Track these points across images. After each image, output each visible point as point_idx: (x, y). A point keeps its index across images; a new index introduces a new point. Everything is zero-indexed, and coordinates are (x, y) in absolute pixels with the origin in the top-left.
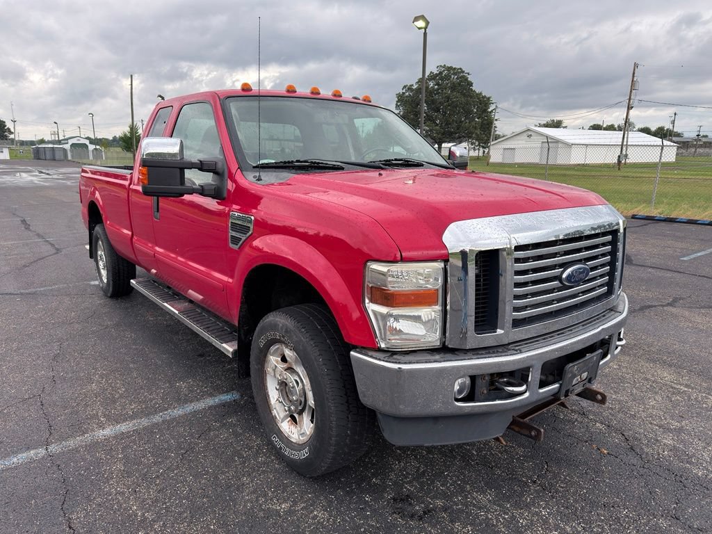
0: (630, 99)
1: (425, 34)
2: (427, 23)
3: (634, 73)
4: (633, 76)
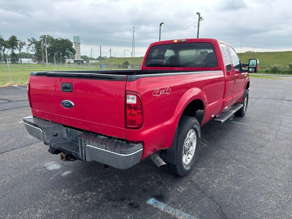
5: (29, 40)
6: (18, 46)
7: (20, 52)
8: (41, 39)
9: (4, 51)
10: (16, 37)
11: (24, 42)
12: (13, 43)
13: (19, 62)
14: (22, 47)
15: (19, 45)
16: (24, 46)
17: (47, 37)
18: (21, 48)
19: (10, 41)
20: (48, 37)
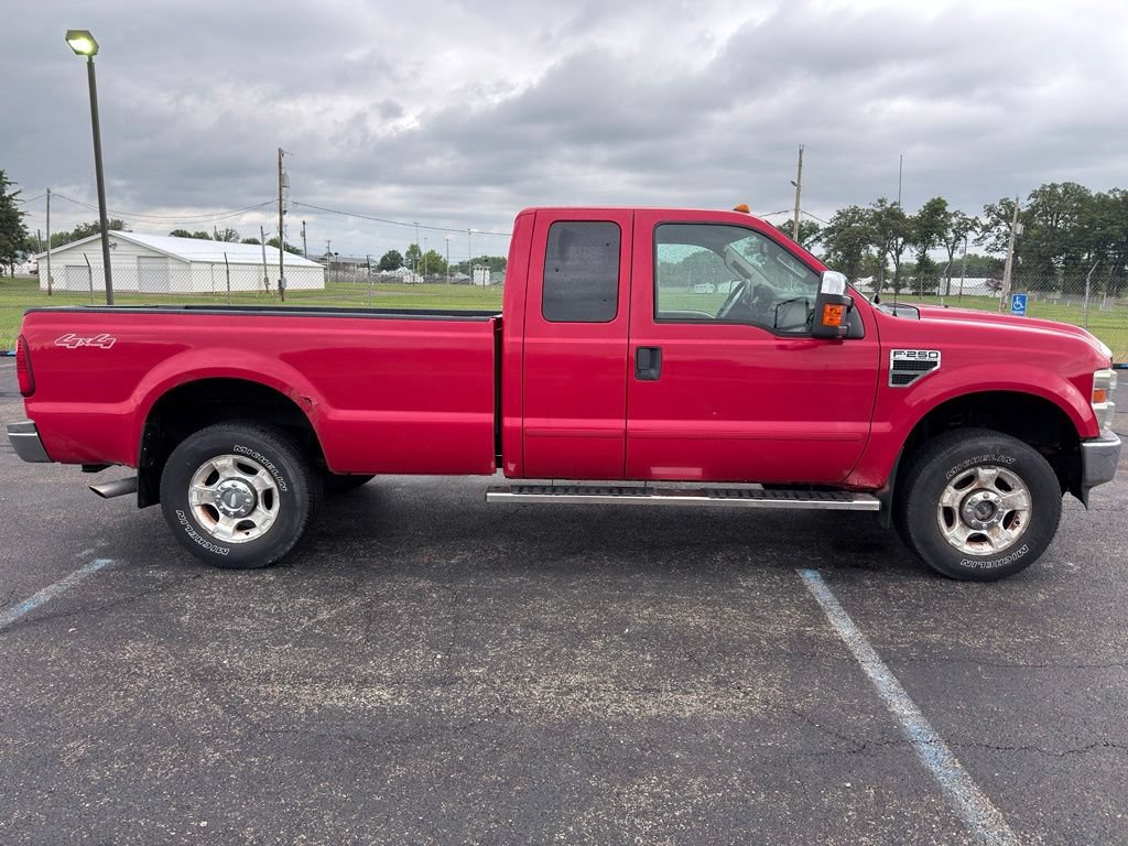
0: (281, 200)
1: (90, 65)
2: (96, 47)
3: (280, 164)
4: (280, 168)
5: (990, 210)
6: (951, 235)
7: (951, 256)
8: (1032, 200)
9: (899, 252)
10: (944, 202)
11: (973, 217)
12: (932, 222)
13: (941, 290)
14: (965, 237)
15: (954, 231)
16: (970, 232)
17: (1060, 191)
18: (958, 239)
19: (923, 217)
20: (1066, 192)
